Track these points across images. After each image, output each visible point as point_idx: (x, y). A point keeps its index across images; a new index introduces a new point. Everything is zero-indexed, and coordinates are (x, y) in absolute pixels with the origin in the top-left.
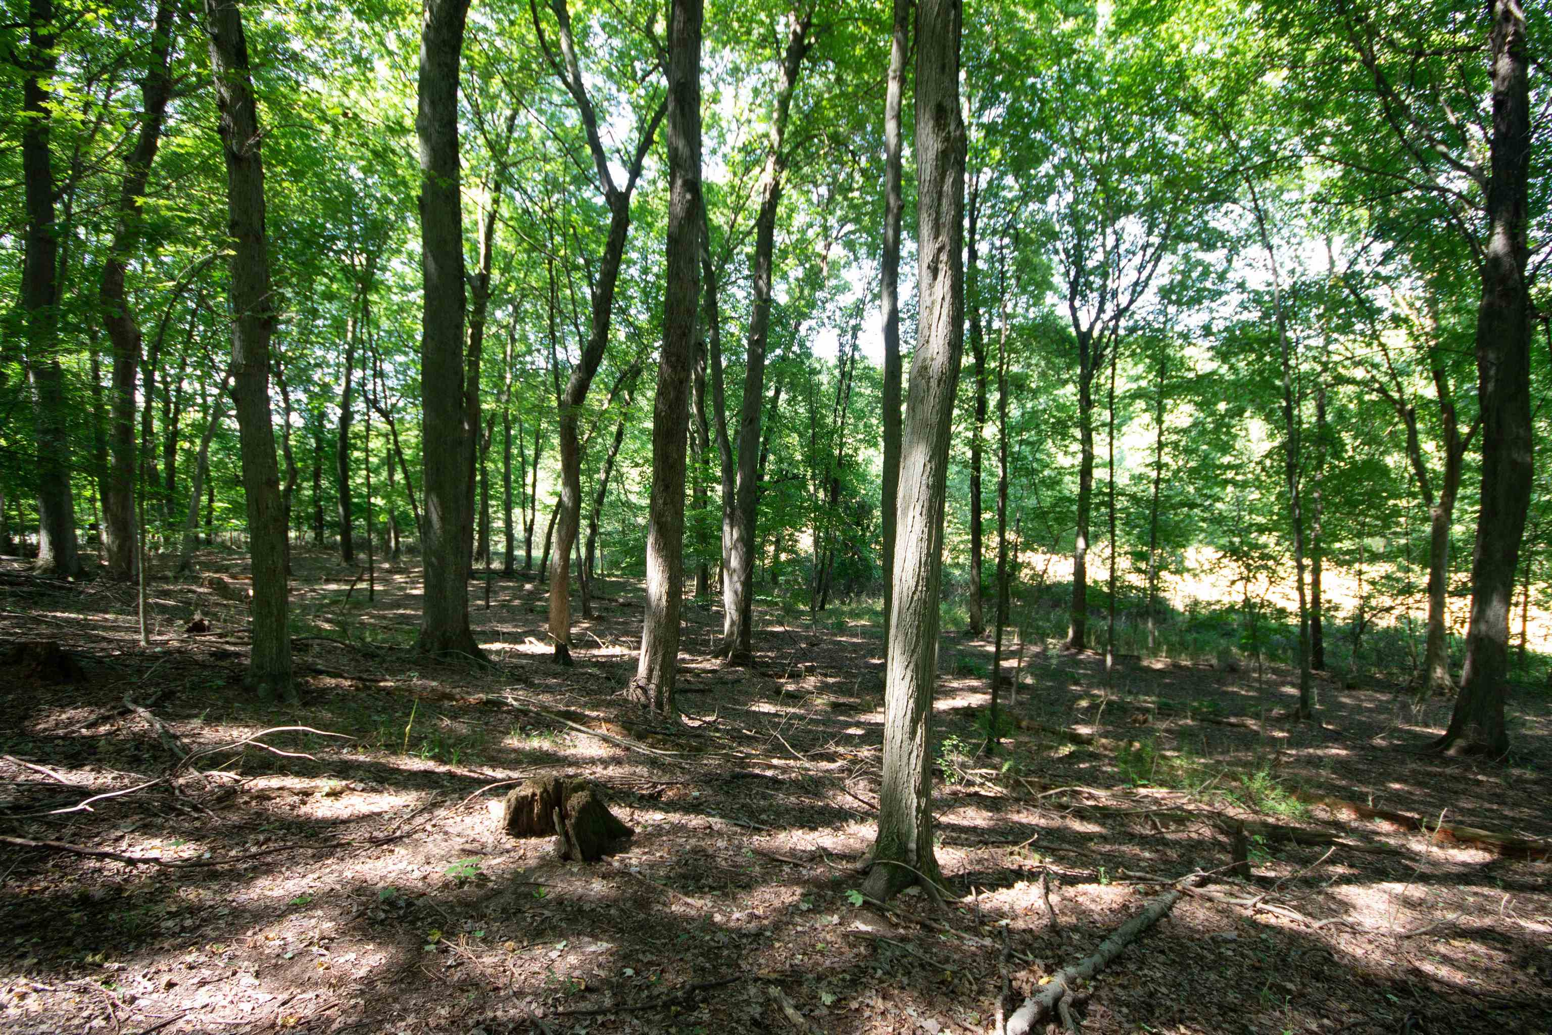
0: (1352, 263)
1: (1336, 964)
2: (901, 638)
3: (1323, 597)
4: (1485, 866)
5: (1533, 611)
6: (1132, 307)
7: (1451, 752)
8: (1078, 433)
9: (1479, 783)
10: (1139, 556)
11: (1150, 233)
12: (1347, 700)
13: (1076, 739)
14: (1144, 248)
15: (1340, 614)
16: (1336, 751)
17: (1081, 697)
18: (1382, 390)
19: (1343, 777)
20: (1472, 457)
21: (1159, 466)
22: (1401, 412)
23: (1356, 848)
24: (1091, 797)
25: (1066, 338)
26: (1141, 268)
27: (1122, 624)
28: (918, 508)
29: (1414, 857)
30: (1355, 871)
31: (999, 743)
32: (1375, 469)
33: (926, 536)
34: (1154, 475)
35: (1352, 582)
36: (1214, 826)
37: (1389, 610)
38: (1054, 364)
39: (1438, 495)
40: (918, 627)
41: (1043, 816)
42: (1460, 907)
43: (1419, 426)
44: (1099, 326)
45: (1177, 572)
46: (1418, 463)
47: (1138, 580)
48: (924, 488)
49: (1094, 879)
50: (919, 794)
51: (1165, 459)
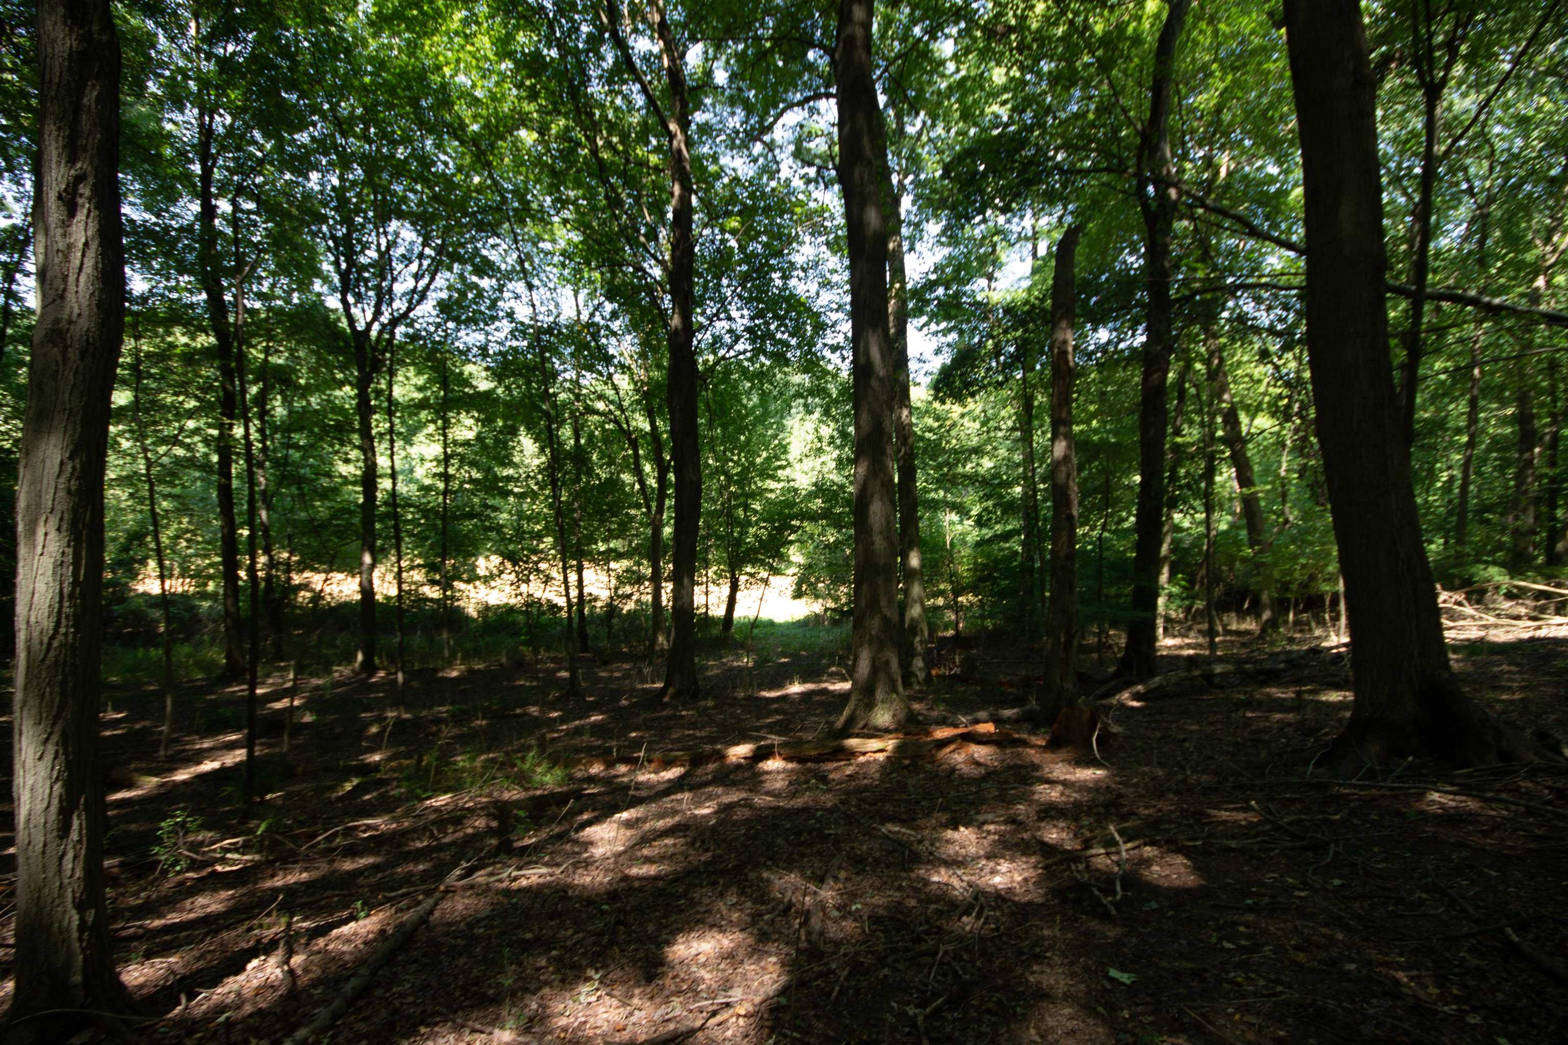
0: (592, 315)
1: (570, 898)
2: (33, 701)
3: (586, 591)
4: (682, 778)
5: (712, 587)
6: (411, 315)
7: (666, 699)
8: (356, 438)
9: (683, 717)
10: (431, 567)
11: (425, 244)
12: (604, 674)
13: (367, 770)
14: (421, 256)
15: (599, 604)
16: (596, 718)
17: (371, 724)
18: (616, 422)
19: (599, 738)
20: (672, 477)
21: (446, 477)
22: (630, 439)
23: (599, 794)
24: (369, 827)
25: (338, 334)
26: (417, 277)
27: (417, 640)
28: (53, 522)
29: (638, 786)
30: (596, 813)
31: (263, 801)
32: (613, 484)
33: (70, 559)
34: (441, 486)
35: (603, 577)
36: (488, 815)
37: (629, 596)
38: (326, 360)
39: (654, 505)
40: (63, 683)
41: (306, 869)
42: (661, 816)
43: (641, 452)
44: (376, 327)
45: (468, 582)
46: (642, 482)
47: (433, 592)
48: (61, 494)
49: (353, 918)
50: (81, 907)
51: (451, 471)
